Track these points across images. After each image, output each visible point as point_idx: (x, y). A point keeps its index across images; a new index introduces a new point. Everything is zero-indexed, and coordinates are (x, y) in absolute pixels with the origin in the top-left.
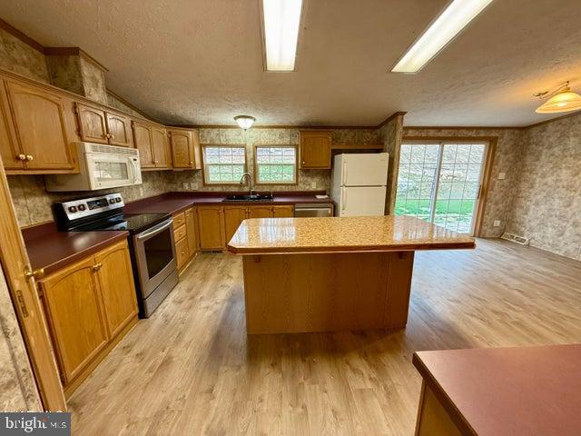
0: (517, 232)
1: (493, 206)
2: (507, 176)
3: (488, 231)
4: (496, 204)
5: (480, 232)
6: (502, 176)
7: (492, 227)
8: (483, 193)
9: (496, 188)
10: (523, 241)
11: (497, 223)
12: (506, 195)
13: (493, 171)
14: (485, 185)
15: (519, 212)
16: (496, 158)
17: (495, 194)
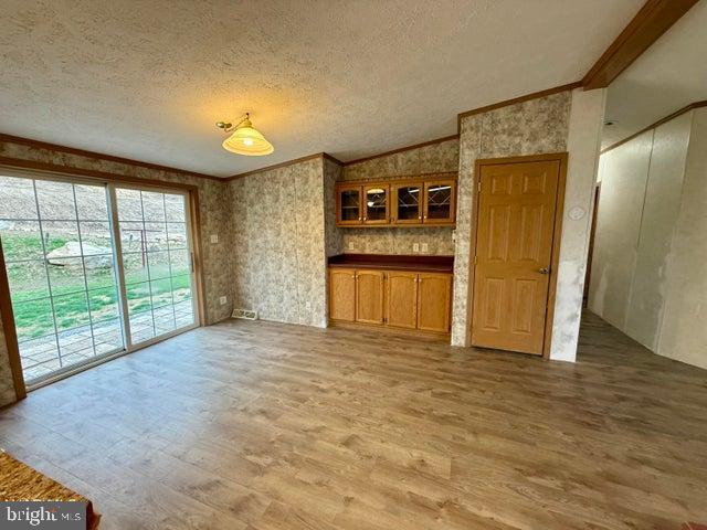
0: (245, 307)
1: (213, 280)
2: (220, 239)
3: (216, 313)
4: (217, 276)
5: (206, 317)
6: (214, 238)
7: (219, 306)
8: (198, 263)
9: (211, 254)
10: (252, 315)
11: (223, 300)
12: (224, 263)
13: (202, 233)
14: (198, 252)
15: (241, 281)
16: (202, 216)
17: (213, 263)
